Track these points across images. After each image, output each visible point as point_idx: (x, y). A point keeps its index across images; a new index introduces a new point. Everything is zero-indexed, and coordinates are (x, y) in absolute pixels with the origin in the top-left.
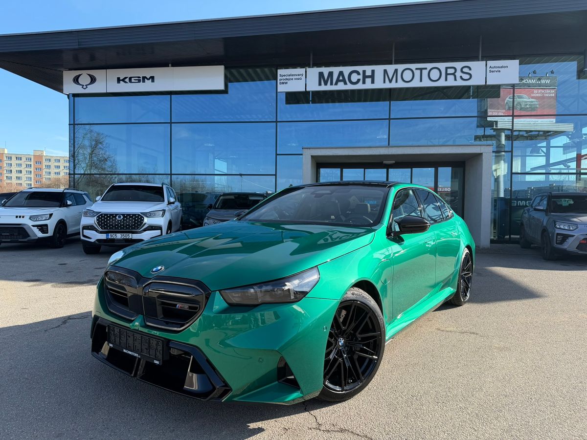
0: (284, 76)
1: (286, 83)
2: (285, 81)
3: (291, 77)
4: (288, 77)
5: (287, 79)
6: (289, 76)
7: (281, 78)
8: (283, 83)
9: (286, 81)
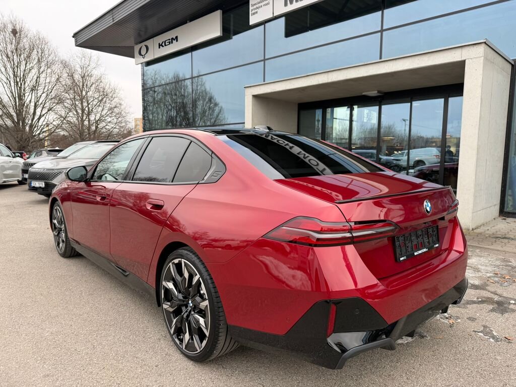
0: (255, 4)
1: (257, 12)
2: (255, 11)
3: (260, 5)
4: (257, 6)
5: (257, 8)
6: (259, 3)
7: (252, 8)
8: (254, 14)
9: (257, 10)
